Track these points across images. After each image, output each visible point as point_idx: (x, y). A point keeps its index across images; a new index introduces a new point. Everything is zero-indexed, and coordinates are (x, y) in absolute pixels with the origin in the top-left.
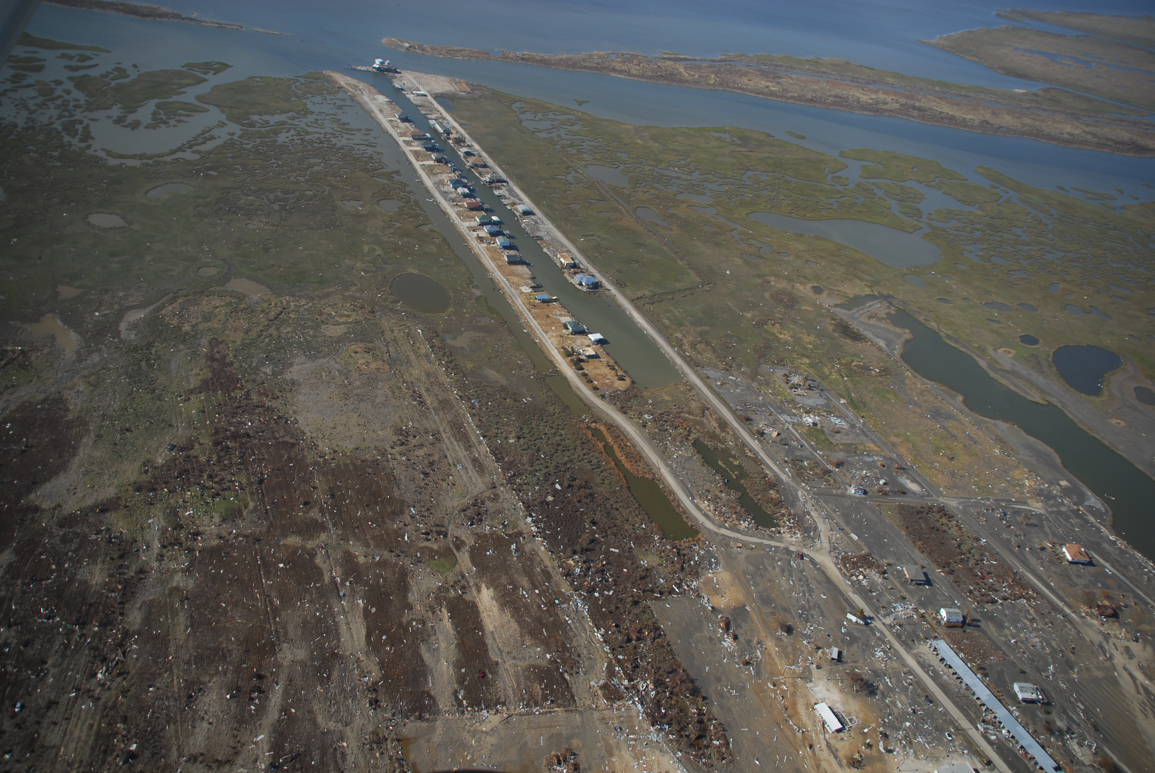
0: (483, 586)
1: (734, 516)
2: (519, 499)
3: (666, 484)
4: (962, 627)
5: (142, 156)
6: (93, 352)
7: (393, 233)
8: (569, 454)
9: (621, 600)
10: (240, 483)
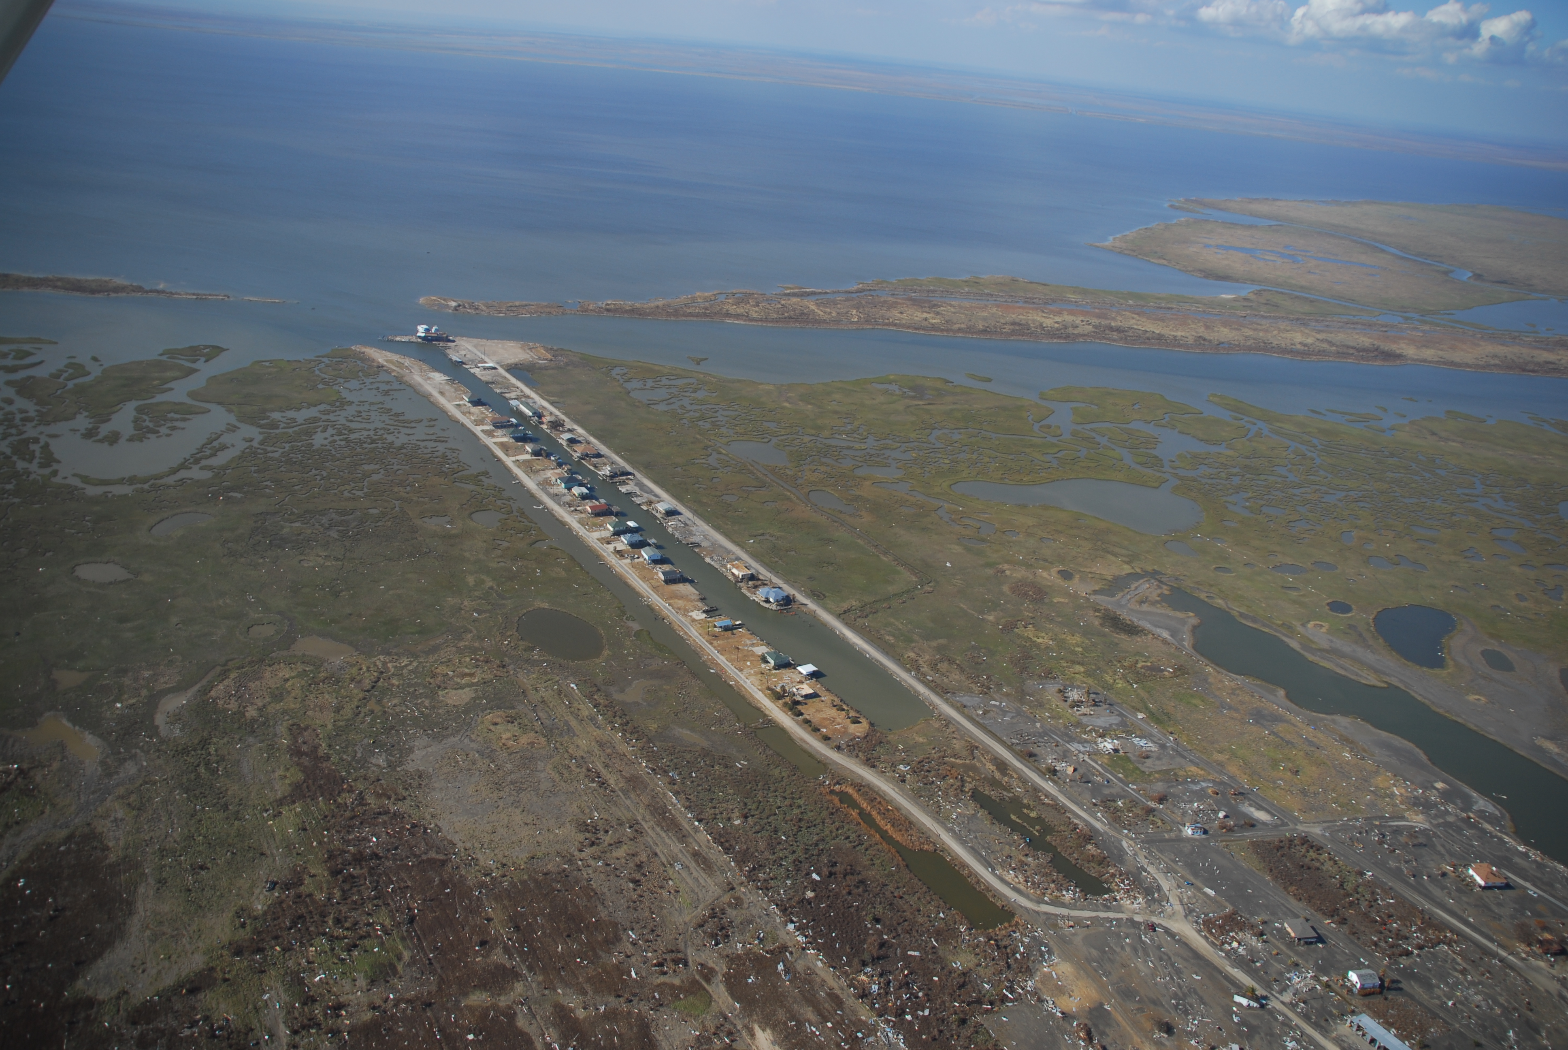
0: (756, 1028)
1: (1052, 885)
2: (770, 901)
3: (953, 854)
4: (1381, 993)
5: (132, 480)
6: (125, 760)
7: (501, 557)
8: (817, 830)
9: (943, 1021)
10: (383, 926)
